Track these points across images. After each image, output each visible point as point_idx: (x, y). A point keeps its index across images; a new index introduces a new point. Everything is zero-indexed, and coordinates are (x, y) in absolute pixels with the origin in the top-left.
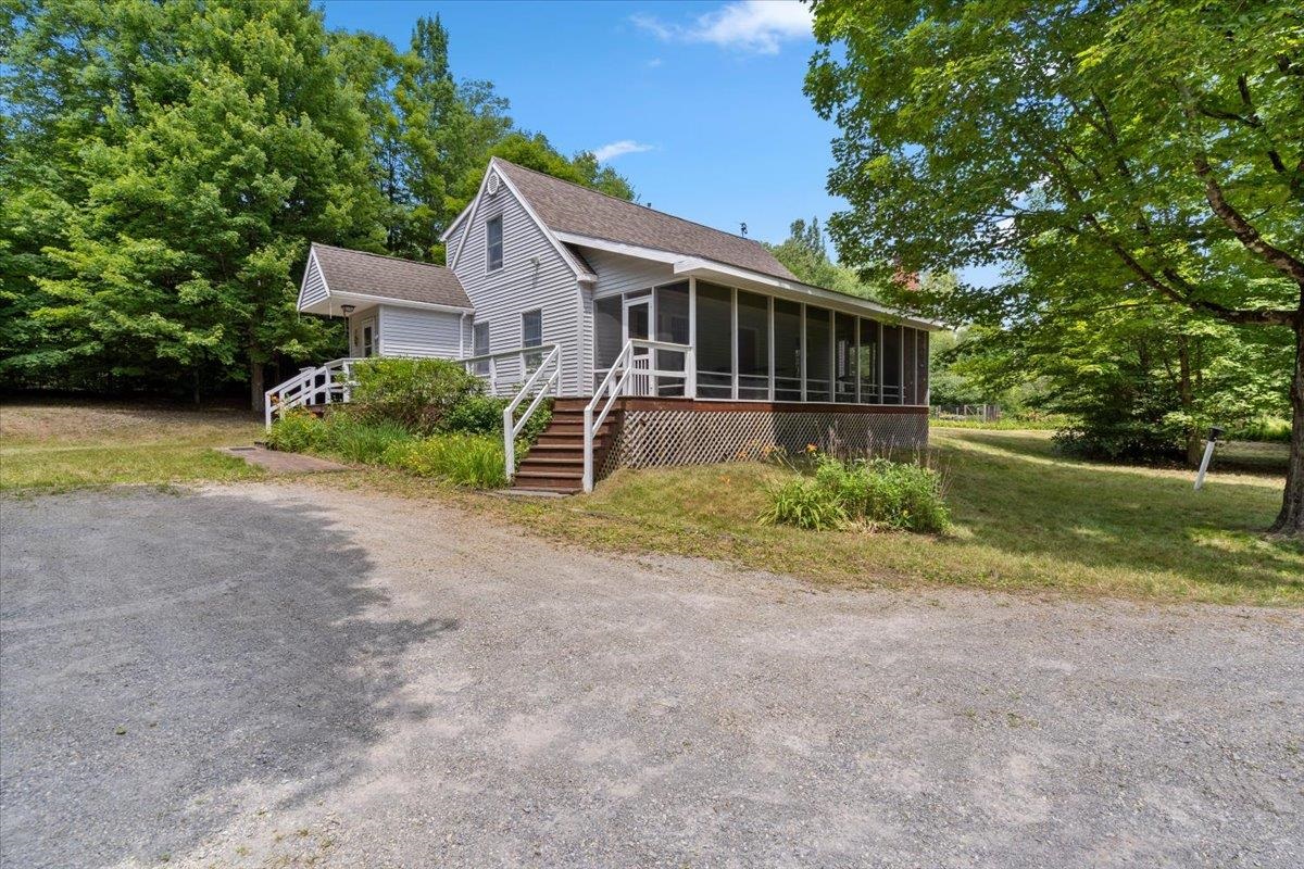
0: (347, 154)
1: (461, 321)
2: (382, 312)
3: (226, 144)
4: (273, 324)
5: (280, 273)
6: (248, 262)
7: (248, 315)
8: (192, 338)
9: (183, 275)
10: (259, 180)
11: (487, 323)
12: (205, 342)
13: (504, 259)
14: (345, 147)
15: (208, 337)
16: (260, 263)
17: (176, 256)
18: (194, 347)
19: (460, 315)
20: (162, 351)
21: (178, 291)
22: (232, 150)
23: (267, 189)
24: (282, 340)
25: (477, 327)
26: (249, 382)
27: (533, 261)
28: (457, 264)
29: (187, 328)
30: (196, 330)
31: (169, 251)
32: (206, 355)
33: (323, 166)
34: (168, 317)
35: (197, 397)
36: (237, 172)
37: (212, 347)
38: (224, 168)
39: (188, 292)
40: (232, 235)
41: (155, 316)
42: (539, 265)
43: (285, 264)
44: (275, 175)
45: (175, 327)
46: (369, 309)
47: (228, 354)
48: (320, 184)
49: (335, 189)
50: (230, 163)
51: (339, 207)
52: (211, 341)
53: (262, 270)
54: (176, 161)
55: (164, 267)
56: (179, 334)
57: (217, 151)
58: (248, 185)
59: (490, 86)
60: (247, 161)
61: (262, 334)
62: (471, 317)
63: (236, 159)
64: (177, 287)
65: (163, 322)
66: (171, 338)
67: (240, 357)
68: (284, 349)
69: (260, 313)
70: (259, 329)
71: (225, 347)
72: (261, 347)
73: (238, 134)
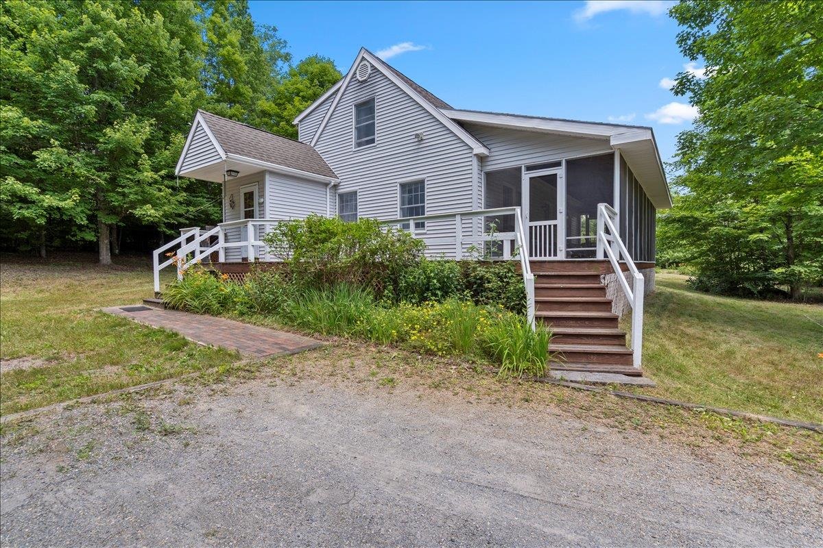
0: (188, 54)
1: (328, 190)
2: (268, 178)
3: (84, 27)
4: (126, 190)
5: (135, 146)
6: (105, 135)
7: (103, 182)
8: (49, 200)
9: (39, 142)
10: (116, 63)
11: (355, 193)
12: (62, 204)
13: (376, 136)
14: (186, 49)
15: (65, 200)
16: (118, 136)
17: (35, 125)
18: (50, 209)
19: (326, 185)
20: (17, 212)
21: (35, 157)
22: (91, 33)
23: (124, 71)
24: (133, 205)
25: (341, 196)
26: (98, 241)
27: (417, 136)
28: (317, 141)
29: (43, 191)
30: (51, 193)
31: (26, 119)
32: (61, 216)
33: (169, 61)
34: (23, 181)
35: (43, 253)
36: (94, 53)
37: (67, 209)
38: (82, 48)
39: (44, 158)
40: (90, 109)
41: (10, 180)
42: (422, 140)
43: (140, 138)
44: (132, 61)
45: (31, 191)
46: (255, 174)
47: (82, 215)
48: (167, 76)
49: (179, 81)
50: (89, 45)
51: (184, 95)
52: (68, 204)
53: (118, 142)
54: (34, 35)
55: (21, 133)
56: (35, 197)
57: (75, 33)
58: (108, 66)
59: (275, 30)
60: (106, 45)
61: (115, 199)
62: (336, 187)
63: (94, 42)
64: (35, 153)
65: (18, 186)
66: (24, 200)
67: (92, 219)
68: (138, 212)
69: (113, 181)
70: (111, 194)
71: (79, 209)
72: (113, 211)
73: (96, 19)
